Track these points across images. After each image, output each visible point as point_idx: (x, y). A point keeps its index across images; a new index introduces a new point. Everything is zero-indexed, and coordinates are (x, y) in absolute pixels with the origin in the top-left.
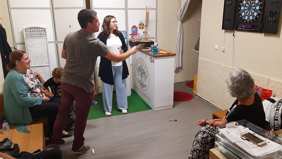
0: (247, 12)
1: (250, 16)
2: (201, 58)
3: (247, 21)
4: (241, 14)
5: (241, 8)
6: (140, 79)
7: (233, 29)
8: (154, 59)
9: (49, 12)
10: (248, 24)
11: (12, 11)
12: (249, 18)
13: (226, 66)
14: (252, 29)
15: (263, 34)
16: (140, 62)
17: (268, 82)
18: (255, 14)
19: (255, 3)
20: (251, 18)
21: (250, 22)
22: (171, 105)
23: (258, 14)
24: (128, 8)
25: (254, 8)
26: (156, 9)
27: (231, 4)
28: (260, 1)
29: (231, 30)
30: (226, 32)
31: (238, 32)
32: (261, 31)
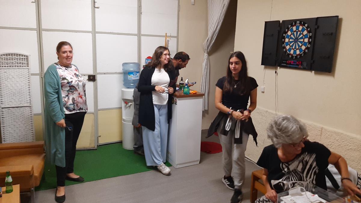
0: (293, 45)
1: (297, 49)
5: (285, 40)
12: (295, 52)
13: (267, 110)
14: (300, 66)
17: (321, 131)
18: (303, 48)
19: (302, 34)
20: (298, 52)
21: (296, 57)
23: (307, 48)
24: (142, 33)
25: (302, 40)
26: (177, 37)
27: (273, 35)
28: (309, 32)
29: (272, 66)
30: (265, 68)
31: (281, 69)
32: (310, 68)
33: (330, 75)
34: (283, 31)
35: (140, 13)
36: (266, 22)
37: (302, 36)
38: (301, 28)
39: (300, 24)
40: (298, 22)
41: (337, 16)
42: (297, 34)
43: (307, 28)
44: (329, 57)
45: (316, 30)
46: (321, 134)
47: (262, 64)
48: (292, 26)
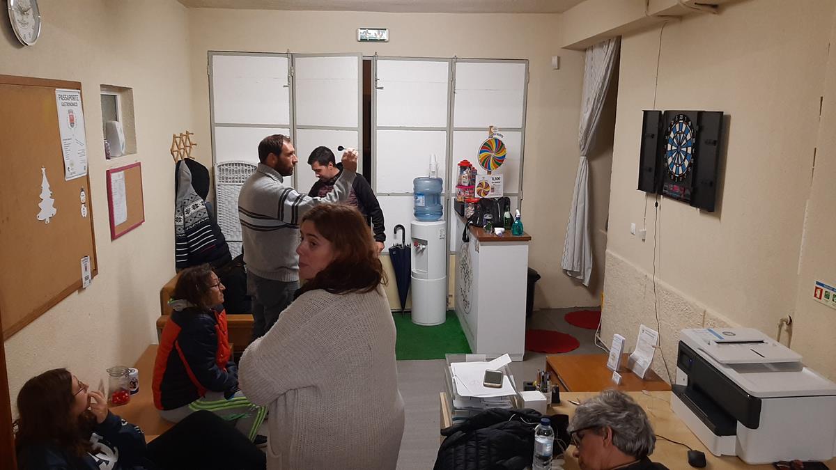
0: (675, 157)
1: (680, 165)
2: (610, 252)
3: (675, 177)
4: (666, 160)
5: (667, 147)
6: (463, 288)
7: (654, 192)
8: (480, 244)
10: (676, 184)
11: (217, 130)
12: (677, 170)
13: (645, 274)
14: (682, 196)
15: (698, 209)
16: (464, 249)
17: (704, 317)
18: (686, 163)
19: (686, 138)
20: (680, 172)
21: (678, 178)
22: (520, 355)
23: (690, 165)
24: (455, 126)
25: (685, 149)
26: (523, 129)
27: (653, 136)
28: (693, 136)
29: (651, 192)
30: (647, 195)
31: (665, 199)
32: (692, 201)
33: (714, 216)
34: (664, 130)
35: (452, 92)
36: (646, 113)
37: (685, 141)
38: (684, 126)
39: (684, 119)
40: (681, 116)
41: (722, 112)
42: (680, 137)
43: (691, 127)
44: (711, 184)
45: (698, 133)
46: (704, 321)
47: (640, 188)
48: (676, 122)
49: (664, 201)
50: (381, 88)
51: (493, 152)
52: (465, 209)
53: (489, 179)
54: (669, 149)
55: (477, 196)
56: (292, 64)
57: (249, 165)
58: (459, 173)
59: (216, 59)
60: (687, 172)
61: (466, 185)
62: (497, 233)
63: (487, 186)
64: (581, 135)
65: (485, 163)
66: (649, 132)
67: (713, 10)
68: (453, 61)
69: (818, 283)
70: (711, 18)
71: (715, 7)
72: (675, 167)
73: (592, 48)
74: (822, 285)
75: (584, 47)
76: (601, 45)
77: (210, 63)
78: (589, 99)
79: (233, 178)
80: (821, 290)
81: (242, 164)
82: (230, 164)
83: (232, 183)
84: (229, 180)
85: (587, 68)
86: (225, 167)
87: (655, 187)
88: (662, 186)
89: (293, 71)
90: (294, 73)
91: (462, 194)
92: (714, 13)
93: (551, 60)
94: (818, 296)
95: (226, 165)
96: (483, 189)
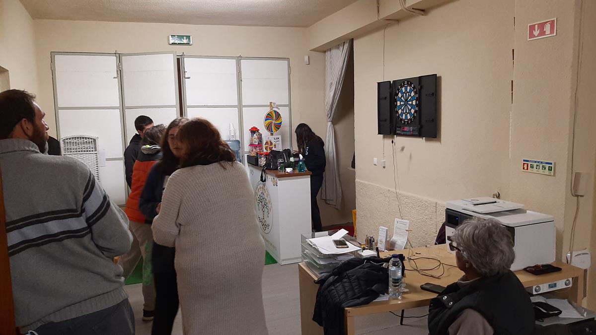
0: (404, 108)
1: (408, 113)
2: (359, 180)
3: (405, 121)
4: (397, 112)
6: (261, 217)
7: (391, 134)
8: (278, 179)
9: (117, 113)
10: (406, 125)
11: (61, 113)
12: (406, 116)
13: (389, 189)
14: (412, 133)
15: (424, 138)
16: (260, 188)
17: (436, 207)
18: (413, 111)
19: (410, 95)
20: (409, 118)
21: (407, 122)
23: (416, 112)
24: (243, 104)
25: (411, 103)
26: (289, 106)
27: (386, 98)
28: (416, 93)
29: (388, 134)
30: (384, 137)
31: (398, 137)
32: (420, 134)
33: (436, 141)
34: (394, 93)
35: (239, 81)
36: (379, 84)
37: (410, 97)
38: (409, 88)
39: (408, 84)
40: (406, 82)
41: (436, 75)
42: (406, 95)
43: (414, 88)
44: (433, 120)
45: (420, 90)
46: (436, 210)
47: (379, 133)
48: (402, 87)
49: (398, 139)
50: (189, 78)
51: (273, 120)
52: (259, 160)
53: (272, 138)
54: (398, 104)
55: (265, 151)
56: (120, 61)
57: (89, 138)
58: (250, 136)
59: (58, 58)
60: (414, 117)
61: (257, 144)
62: (289, 171)
63: (271, 144)
64: (328, 107)
65: (269, 128)
66: (382, 96)
67: (422, 13)
68: (239, 59)
69: (524, 161)
70: (421, 18)
71: (424, 11)
72: (404, 115)
73: (330, 50)
74: (528, 161)
75: (324, 50)
76: (337, 47)
77: (52, 61)
78: (332, 83)
79: (76, 149)
80: (527, 165)
81: (83, 138)
82: (73, 138)
83: (75, 153)
84: (73, 151)
85: (328, 64)
86: (69, 141)
87: (391, 132)
88: (396, 129)
89: (120, 66)
90: (122, 68)
91: (254, 150)
92: (423, 15)
93: (304, 59)
94: (526, 168)
95: (70, 139)
96: (269, 146)
